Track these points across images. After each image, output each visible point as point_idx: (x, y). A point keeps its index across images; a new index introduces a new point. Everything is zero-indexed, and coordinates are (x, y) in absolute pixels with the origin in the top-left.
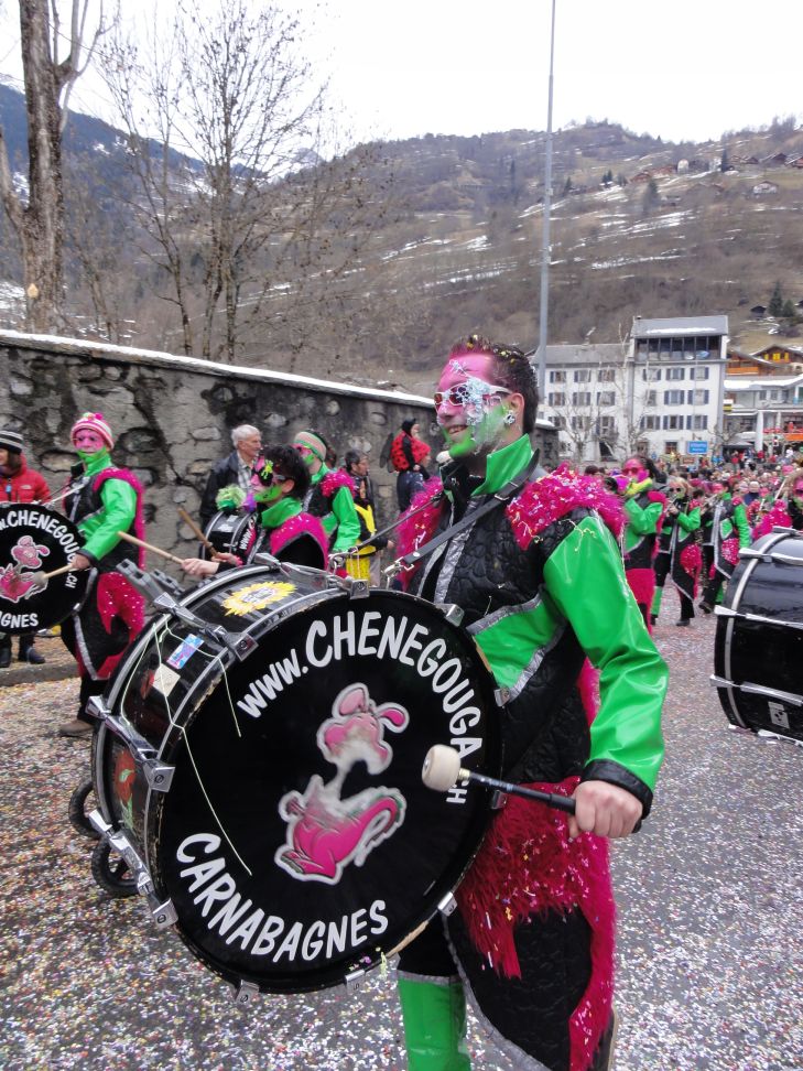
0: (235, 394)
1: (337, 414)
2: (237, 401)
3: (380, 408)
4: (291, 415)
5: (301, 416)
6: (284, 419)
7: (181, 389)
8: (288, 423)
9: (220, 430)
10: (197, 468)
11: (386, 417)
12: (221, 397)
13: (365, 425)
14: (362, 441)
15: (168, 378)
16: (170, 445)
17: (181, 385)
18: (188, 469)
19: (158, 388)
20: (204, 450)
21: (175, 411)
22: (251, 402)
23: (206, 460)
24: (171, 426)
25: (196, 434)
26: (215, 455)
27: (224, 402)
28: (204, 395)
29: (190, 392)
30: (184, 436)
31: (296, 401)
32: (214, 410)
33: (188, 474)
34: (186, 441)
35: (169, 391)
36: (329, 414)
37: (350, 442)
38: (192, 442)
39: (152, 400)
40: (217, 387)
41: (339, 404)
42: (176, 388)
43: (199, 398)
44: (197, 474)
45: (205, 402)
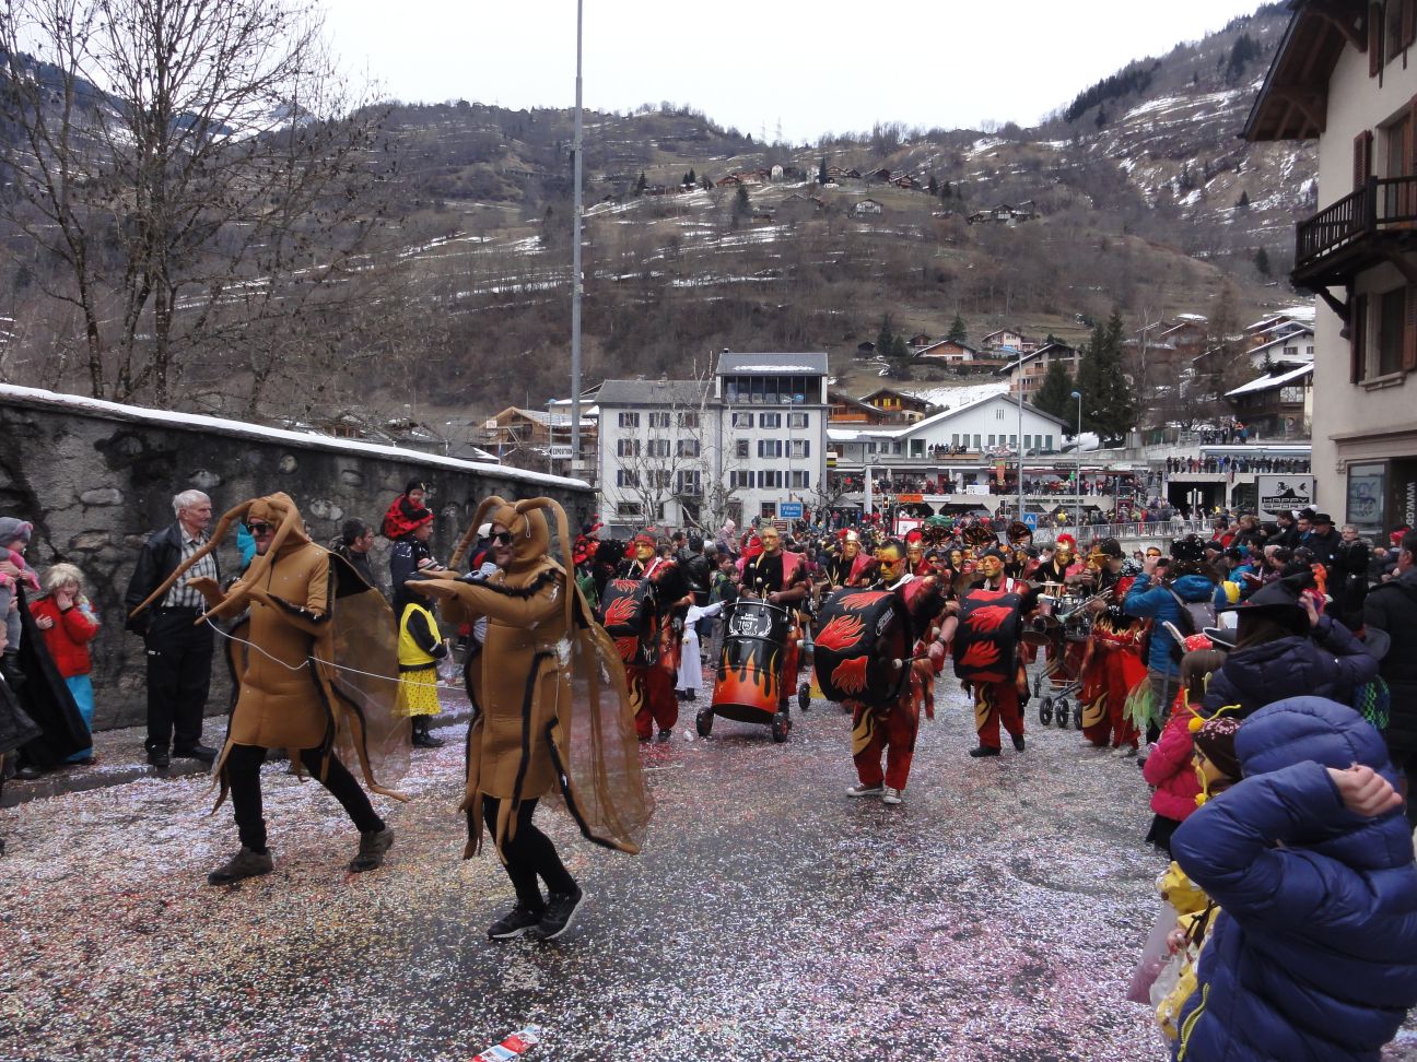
0: (146, 446)
1: (294, 471)
2: (149, 455)
3: (354, 465)
4: (228, 473)
5: (243, 475)
6: (218, 479)
7: (65, 438)
8: (222, 483)
9: (121, 491)
10: (86, 542)
11: (361, 476)
12: (124, 449)
13: (333, 486)
14: (329, 506)
15: (47, 424)
16: (46, 512)
17: (66, 433)
18: (72, 544)
19: (29, 437)
20: (96, 518)
21: (56, 466)
22: (170, 456)
23: (101, 532)
24: (49, 487)
25: (86, 497)
26: (113, 525)
27: (131, 456)
28: (99, 446)
29: (81, 442)
30: (67, 498)
31: (235, 455)
32: (113, 464)
33: (72, 550)
34: (71, 506)
35: (47, 440)
36: (283, 472)
37: (312, 508)
38: (80, 507)
39: (20, 453)
40: (118, 437)
41: (297, 459)
42: (57, 438)
43: (91, 450)
44: (85, 550)
45: (101, 456)
